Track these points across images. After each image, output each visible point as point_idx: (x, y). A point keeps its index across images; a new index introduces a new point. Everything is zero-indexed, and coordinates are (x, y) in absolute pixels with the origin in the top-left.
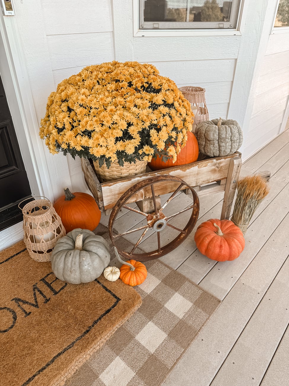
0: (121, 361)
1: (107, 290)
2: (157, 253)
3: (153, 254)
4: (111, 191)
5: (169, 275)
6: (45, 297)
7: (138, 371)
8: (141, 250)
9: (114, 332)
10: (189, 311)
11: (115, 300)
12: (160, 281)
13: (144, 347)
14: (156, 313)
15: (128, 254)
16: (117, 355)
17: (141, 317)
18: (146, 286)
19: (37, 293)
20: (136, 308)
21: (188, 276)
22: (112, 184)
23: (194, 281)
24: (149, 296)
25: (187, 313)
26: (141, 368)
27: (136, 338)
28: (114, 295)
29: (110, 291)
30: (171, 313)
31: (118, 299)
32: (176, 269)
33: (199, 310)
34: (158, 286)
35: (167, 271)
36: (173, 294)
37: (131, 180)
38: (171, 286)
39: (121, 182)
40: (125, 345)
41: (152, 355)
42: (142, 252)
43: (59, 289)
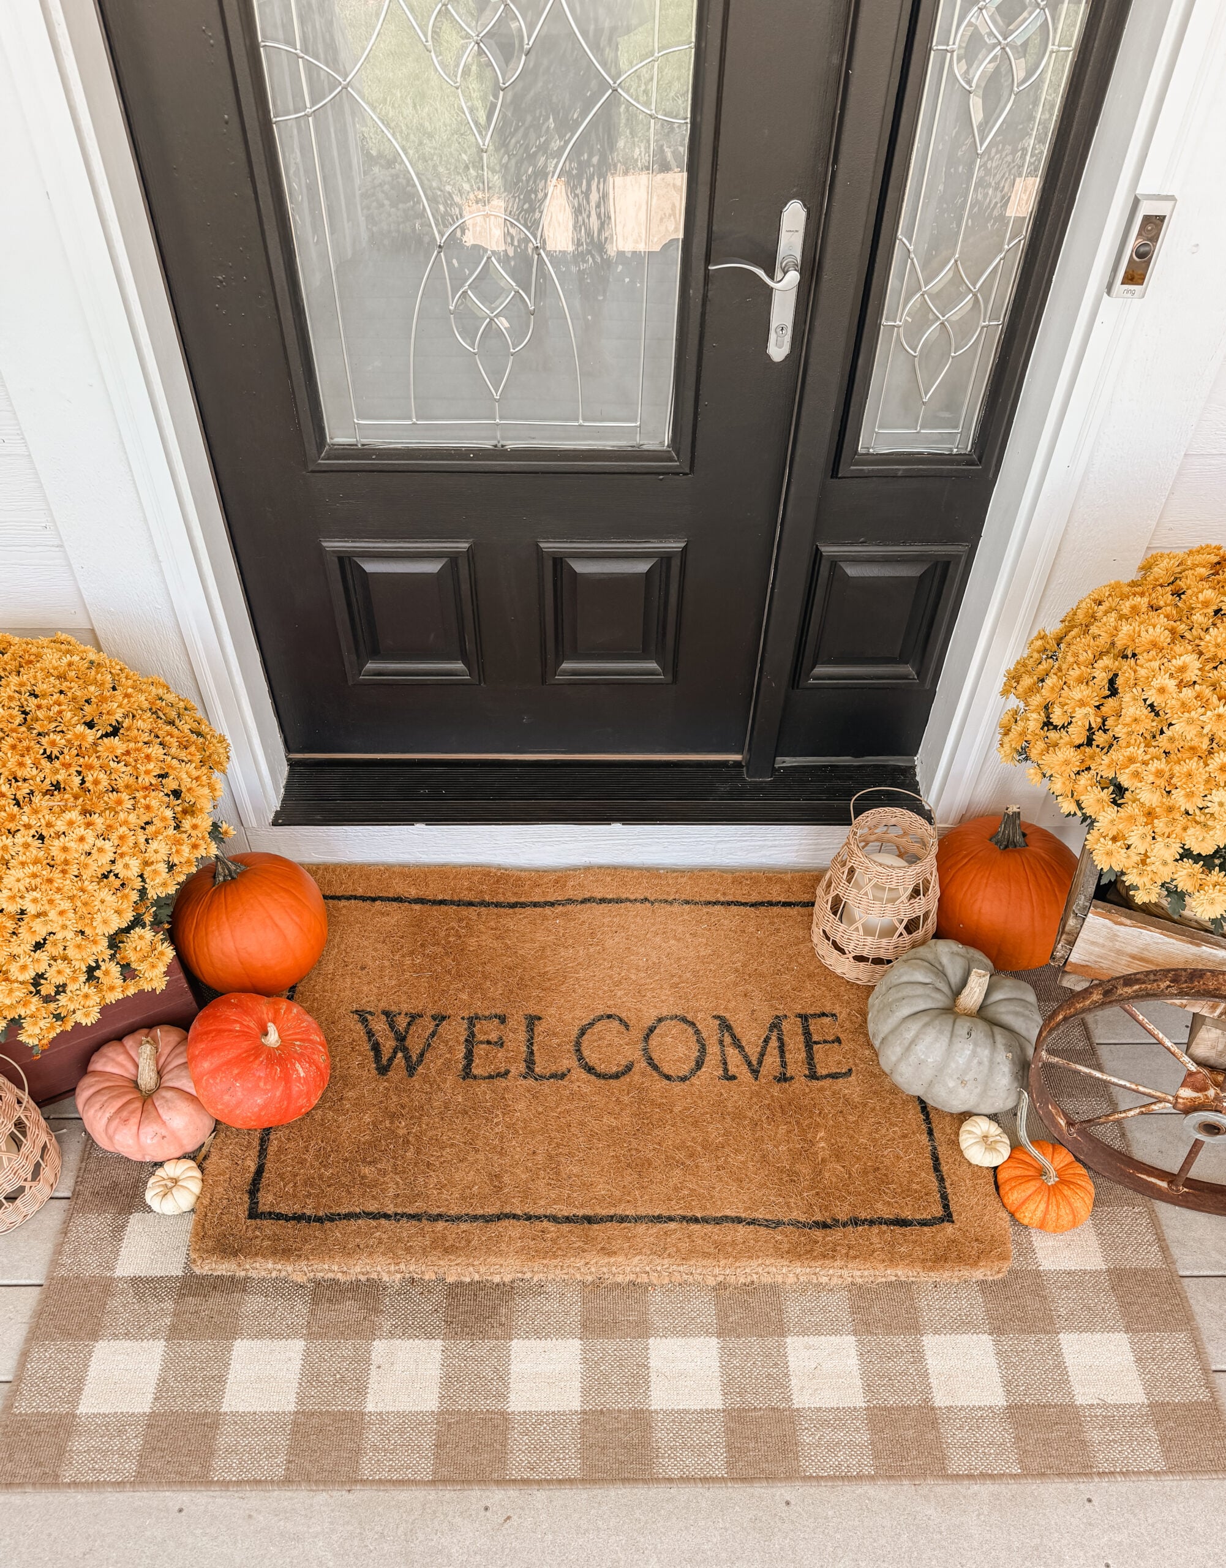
0: (853, 1352)
1: (937, 1168)
2: (1164, 1184)
3: (1149, 1175)
4: (1114, 937)
5: (1145, 1272)
6: (784, 1064)
7: (875, 1407)
8: (1123, 1135)
9: (884, 1280)
10: (1117, 1407)
11: (937, 1211)
12: (1104, 1267)
13: (926, 1375)
14: (1022, 1331)
15: (1063, 1122)
16: (855, 1333)
17: (975, 1304)
18: (1050, 1244)
20: (978, 1274)
21: (1206, 1324)
22: (1128, 922)
23: (1211, 1349)
24: (1038, 1274)
25: (1105, 1406)
26: (885, 1409)
27: (924, 1338)
28: (944, 1197)
29: (941, 1180)
30: (1060, 1366)
31: (948, 1217)
32: (1188, 1273)
33: (1151, 1432)
34: (1085, 1272)
35: (1151, 1259)
36: (1112, 1329)
38: (1125, 1306)
39: (1161, 934)
40: (889, 1329)
41: (933, 1409)
42: (1117, 1145)
43: (824, 1072)
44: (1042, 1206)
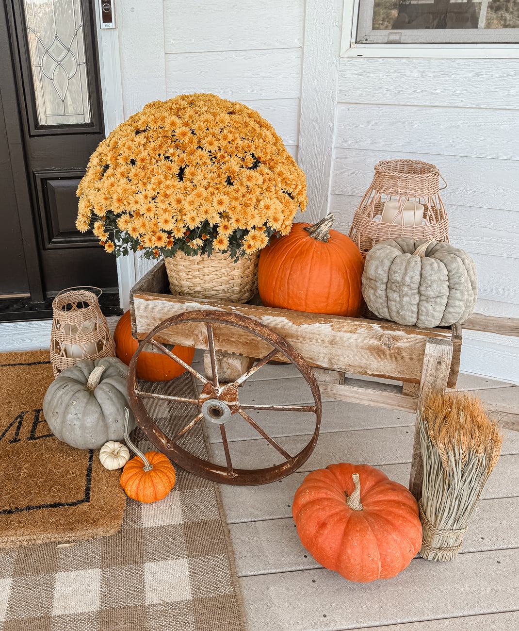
0: (8, 588)
1: (88, 475)
2: (225, 474)
3: (217, 470)
4: (149, 310)
5: (206, 523)
6: (17, 434)
7: (11, 620)
8: (208, 452)
9: (40, 541)
10: (171, 603)
11: (81, 496)
12: (182, 522)
13: (52, 597)
14: (122, 564)
15: (164, 442)
16: (14, 576)
17: (96, 550)
18: (152, 512)
19: (16, 424)
20: (100, 531)
21: (239, 549)
22: (151, 298)
23: (240, 563)
24: (140, 530)
25: (165, 604)
26: (18, 621)
27: (57, 575)
28: (88, 489)
29: (89, 480)
30: (141, 583)
31: (87, 499)
32: (233, 521)
33: (191, 618)
34: (169, 526)
35: (212, 514)
36: (179, 557)
37: (183, 302)
38: (190, 543)
39: (167, 301)
40: (36, 571)
41: (50, 617)
42: (204, 457)
43: (41, 435)
44: (137, 482)
